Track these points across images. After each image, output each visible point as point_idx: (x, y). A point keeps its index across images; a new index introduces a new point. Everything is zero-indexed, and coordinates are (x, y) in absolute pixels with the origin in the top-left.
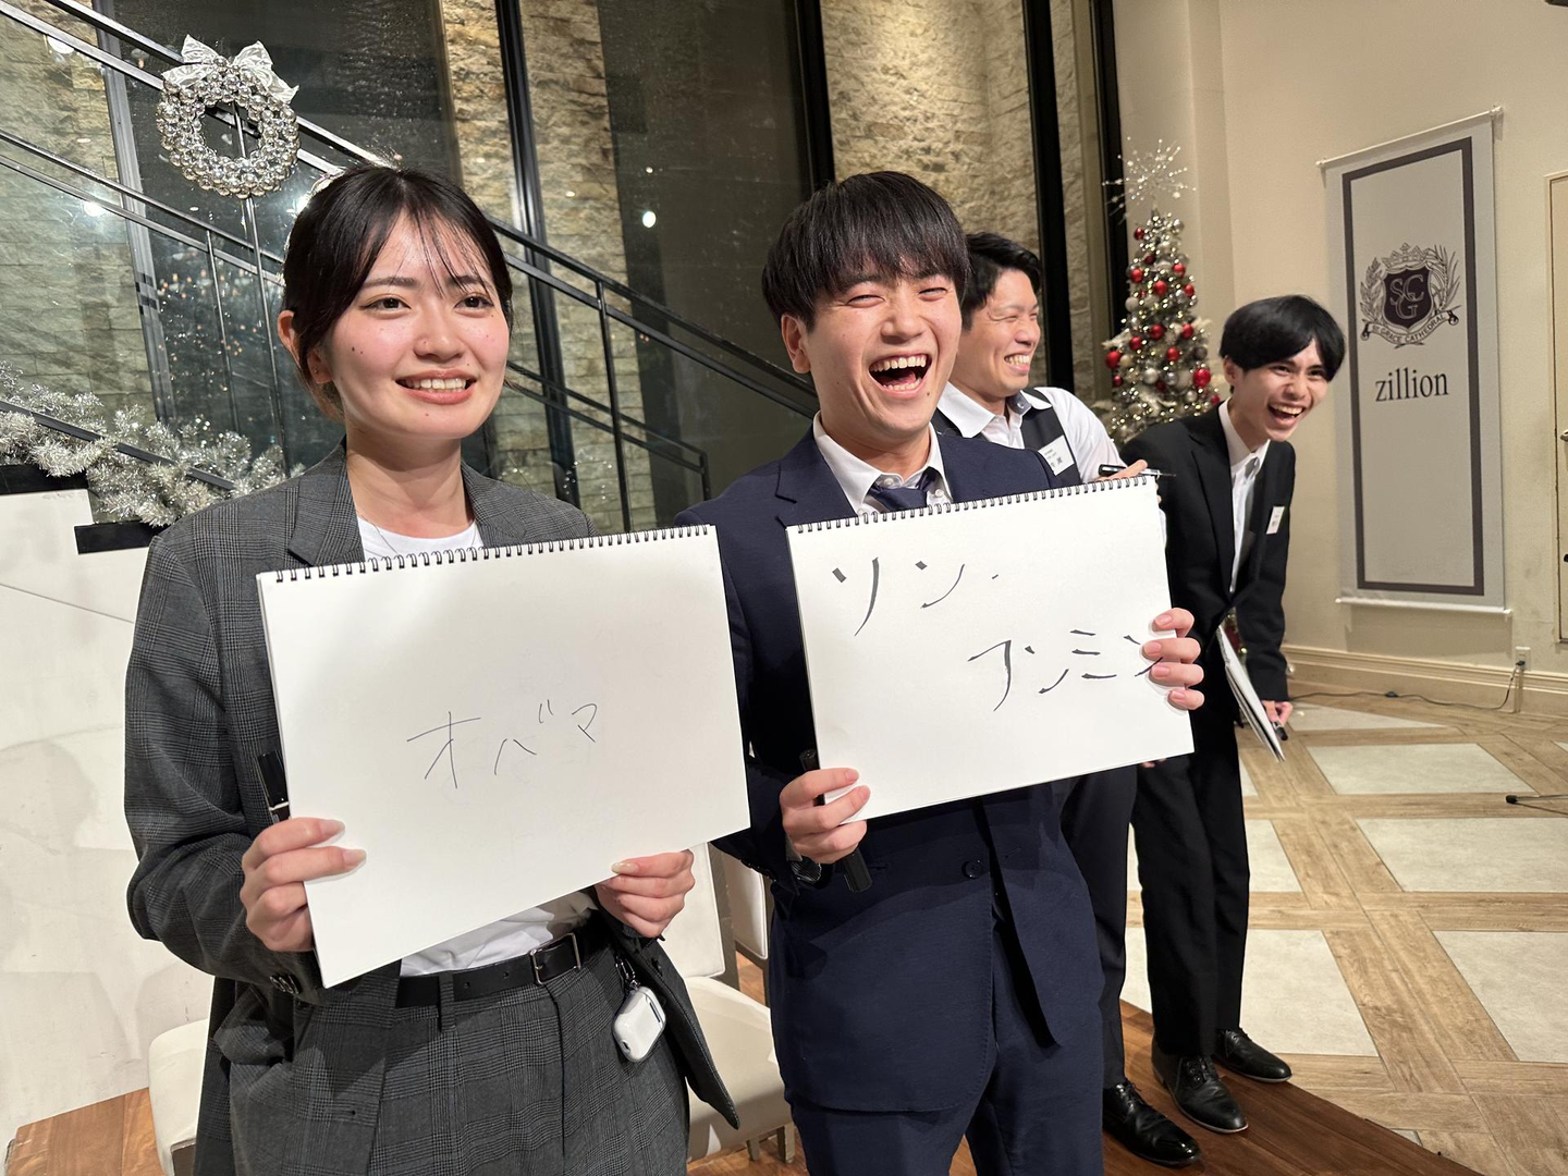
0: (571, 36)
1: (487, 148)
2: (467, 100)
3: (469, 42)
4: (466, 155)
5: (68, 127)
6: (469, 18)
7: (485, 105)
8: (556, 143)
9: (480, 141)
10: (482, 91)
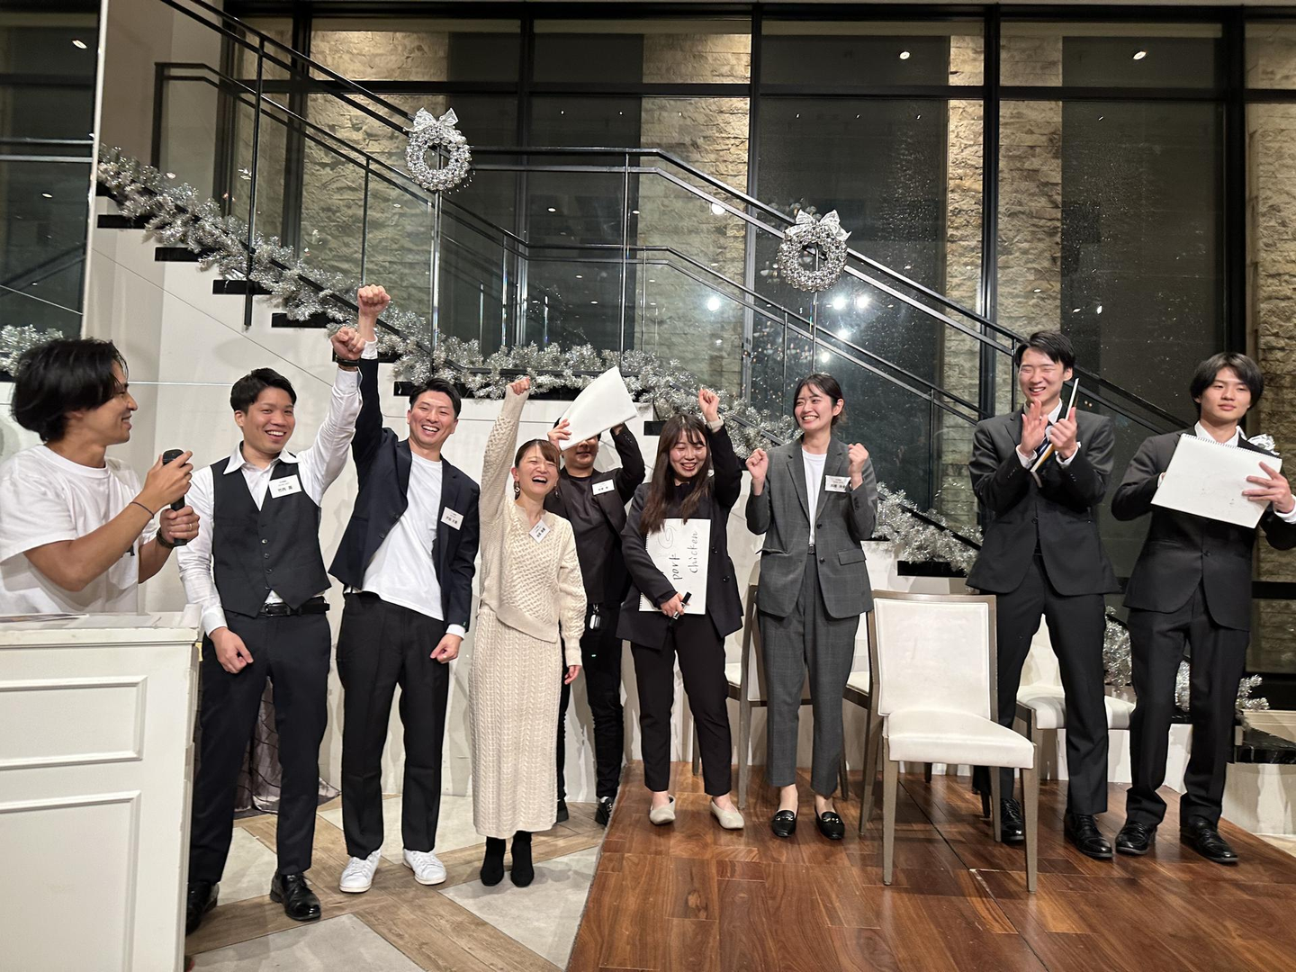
0: (1039, 180)
1: (965, 260)
2: (957, 228)
3: (964, 191)
4: (951, 264)
5: (720, 258)
6: (966, 175)
7: (969, 231)
8: (1017, 254)
9: (961, 255)
10: (968, 222)
